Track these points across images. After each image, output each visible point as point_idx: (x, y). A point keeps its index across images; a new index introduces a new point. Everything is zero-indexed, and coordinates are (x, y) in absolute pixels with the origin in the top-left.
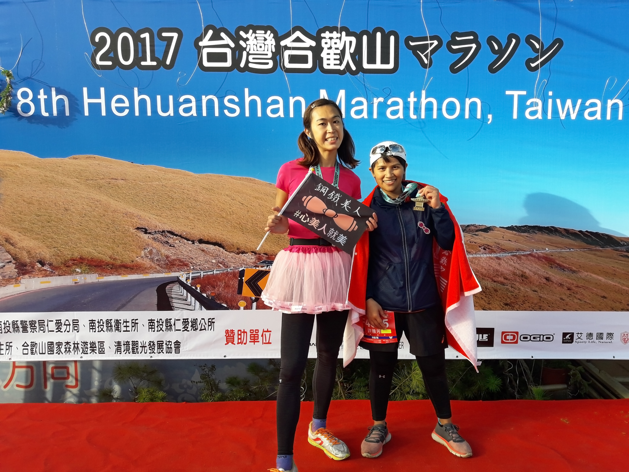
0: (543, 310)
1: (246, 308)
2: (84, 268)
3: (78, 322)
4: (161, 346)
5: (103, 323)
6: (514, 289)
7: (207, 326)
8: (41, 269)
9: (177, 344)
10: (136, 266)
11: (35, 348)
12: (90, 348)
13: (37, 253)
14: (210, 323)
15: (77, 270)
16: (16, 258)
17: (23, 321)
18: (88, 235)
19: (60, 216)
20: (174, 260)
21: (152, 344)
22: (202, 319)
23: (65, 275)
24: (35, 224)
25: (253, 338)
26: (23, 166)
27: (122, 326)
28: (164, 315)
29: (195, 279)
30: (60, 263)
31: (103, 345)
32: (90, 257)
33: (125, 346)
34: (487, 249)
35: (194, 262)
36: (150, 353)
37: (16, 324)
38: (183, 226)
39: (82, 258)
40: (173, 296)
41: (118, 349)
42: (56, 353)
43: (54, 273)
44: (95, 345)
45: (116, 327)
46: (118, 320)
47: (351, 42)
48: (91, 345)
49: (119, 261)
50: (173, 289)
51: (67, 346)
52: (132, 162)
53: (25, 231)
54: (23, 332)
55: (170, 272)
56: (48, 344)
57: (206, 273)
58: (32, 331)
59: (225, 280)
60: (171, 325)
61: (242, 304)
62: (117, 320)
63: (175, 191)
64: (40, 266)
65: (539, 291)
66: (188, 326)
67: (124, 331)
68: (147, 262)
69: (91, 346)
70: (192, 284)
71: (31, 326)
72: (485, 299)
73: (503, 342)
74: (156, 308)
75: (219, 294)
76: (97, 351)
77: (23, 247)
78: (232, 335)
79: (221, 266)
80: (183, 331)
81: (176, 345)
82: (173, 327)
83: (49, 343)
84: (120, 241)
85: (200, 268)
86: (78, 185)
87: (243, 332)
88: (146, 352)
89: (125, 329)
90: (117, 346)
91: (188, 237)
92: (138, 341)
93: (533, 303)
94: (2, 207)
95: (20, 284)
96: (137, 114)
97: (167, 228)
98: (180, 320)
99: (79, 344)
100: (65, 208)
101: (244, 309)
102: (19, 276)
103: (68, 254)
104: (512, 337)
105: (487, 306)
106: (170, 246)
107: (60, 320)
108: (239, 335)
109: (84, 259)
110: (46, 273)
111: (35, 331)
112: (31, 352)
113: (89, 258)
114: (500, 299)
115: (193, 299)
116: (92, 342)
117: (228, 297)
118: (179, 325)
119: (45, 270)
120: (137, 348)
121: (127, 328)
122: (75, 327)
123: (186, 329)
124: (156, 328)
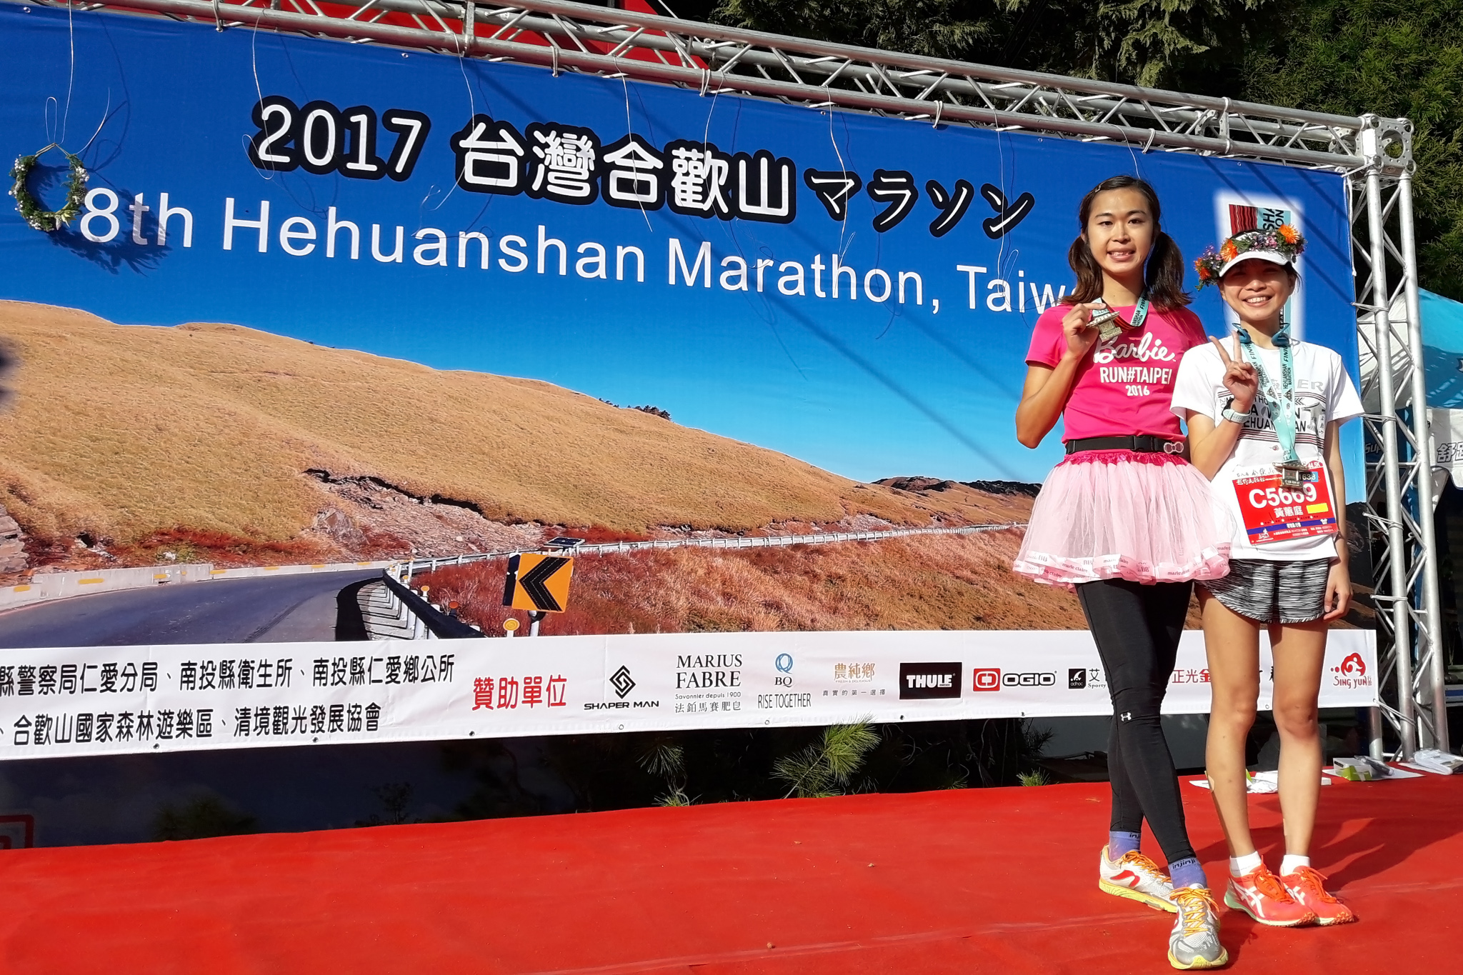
0: (1035, 628)
1: (518, 633)
2: (183, 551)
3: (155, 669)
4: (337, 716)
5: (214, 670)
6: (988, 589)
7: (437, 673)
8: (86, 553)
9: (374, 710)
10: (298, 547)
11: (46, 729)
12: (178, 724)
13: (79, 519)
14: (443, 665)
15: (169, 555)
16: (30, 527)
17: (25, 667)
18: (201, 482)
19: (144, 442)
20: (379, 536)
21: (318, 712)
22: (429, 657)
23: (138, 565)
24: (85, 457)
25: (530, 694)
26: (77, 338)
27: (256, 674)
28: (350, 649)
29: (420, 573)
30: (129, 540)
31: (207, 717)
32: (200, 528)
33: (259, 718)
34: (943, 520)
35: (420, 540)
36: (313, 732)
37: (7, 674)
38: (403, 469)
39: (181, 531)
40: (370, 609)
41: (241, 726)
42: (97, 739)
43: (115, 561)
44: (190, 718)
45: (242, 676)
46: (248, 662)
47: (720, 169)
48: (180, 718)
49: (263, 537)
50: (372, 594)
51: (123, 722)
52: (311, 343)
53: (59, 471)
54: (20, 694)
55: (368, 560)
56: (78, 720)
57: (442, 563)
58: (42, 690)
59: (479, 576)
60: (363, 672)
61: (511, 624)
62: (246, 662)
63: (392, 400)
64: (82, 545)
65: (1027, 594)
66: (397, 672)
67: (258, 686)
68: (322, 540)
69: (180, 720)
70: (412, 585)
72: (945, 609)
73: (976, 689)
74: (333, 635)
75: (466, 605)
76: (193, 732)
77: (49, 504)
78: (487, 689)
79: (474, 548)
80: (387, 683)
81: (369, 712)
82: (366, 675)
83: (81, 718)
84: (269, 497)
85: (431, 552)
86: (191, 381)
87: (509, 683)
88: (303, 729)
89: (261, 681)
90: (240, 718)
91: (412, 489)
92: (287, 708)
93: (1018, 615)
94: (13, 418)
95: (29, 585)
97: (370, 471)
98: (381, 660)
99: (152, 716)
100: (157, 426)
101: (514, 636)
102: (30, 568)
103: (150, 519)
104: (990, 679)
105: (948, 622)
106: (374, 507)
107: (115, 665)
108: (501, 688)
109: (187, 531)
110: (95, 561)
111: (52, 690)
112: (36, 739)
113: (198, 530)
114: (967, 609)
115: (413, 615)
116: (182, 711)
117: (483, 611)
118: (380, 671)
119: (95, 555)
120: (285, 721)
121: (267, 678)
122: (146, 679)
123: (393, 677)
124: (330, 678)
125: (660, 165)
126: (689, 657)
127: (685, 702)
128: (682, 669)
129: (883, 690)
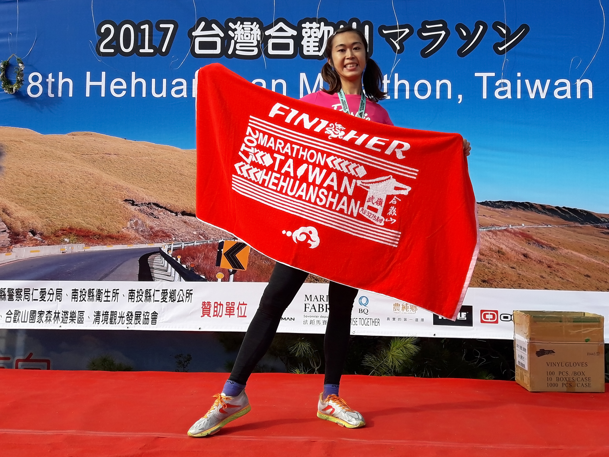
0: (523, 288)
1: (224, 280)
2: (72, 238)
3: (61, 292)
4: (138, 317)
5: (85, 293)
6: (491, 264)
7: (184, 298)
8: (33, 239)
9: (155, 314)
10: (121, 236)
11: (18, 316)
12: (70, 317)
13: (30, 223)
14: (187, 294)
15: (66, 240)
16: (11, 227)
17: (10, 289)
18: (79, 206)
19: (55, 188)
20: (158, 231)
21: (130, 315)
22: (181, 290)
23: (53, 245)
24: (31, 195)
25: (229, 311)
26: (26, 142)
27: (103, 296)
28: (145, 285)
29: (177, 250)
30: (50, 233)
31: (82, 315)
32: (79, 227)
33: (104, 316)
35: (176, 233)
36: (127, 324)
37: (3, 291)
38: (168, 199)
39: (71, 229)
40: (154, 266)
41: (96, 319)
42: (37, 322)
43: (44, 242)
44: (75, 314)
45: (97, 296)
46: (100, 290)
47: (329, 31)
48: (71, 314)
49: (106, 232)
50: (155, 259)
51: (48, 315)
52: (125, 139)
53: (22, 202)
54: (9, 300)
55: (153, 243)
56: (31, 313)
57: (187, 245)
58: (17, 299)
59: (204, 251)
60: (151, 296)
61: (220, 276)
62: (99, 290)
63: (162, 165)
64: (31, 235)
65: (518, 268)
66: (166, 297)
67: (104, 301)
68: (132, 233)
69: (71, 315)
70: (173, 255)
71: (17, 295)
73: (482, 321)
74: (138, 279)
75: (198, 266)
76: (76, 321)
77: (18, 217)
78: (208, 307)
79: (202, 237)
80: (161, 302)
81: (153, 315)
82: (152, 298)
83: (31, 312)
84: (108, 213)
85: (182, 239)
86: (74, 160)
87: (219, 304)
88: (123, 322)
89: (106, 299)
90: (96, 316)
91: (172, 209)
92: (116, 312)
93: (511, 280)
94: (3, 179)
95: (12, 253)
96: (133, 95)
97: (153, 200)
98: (159, 291)
99: (60, 313)
100: (60, 180)
101: (222, 281)
102: (11, 245)
103: (58, 224)
104: (491, 316)
106: (155, 217)
107: (45, 289)
108: (215, 307)
109: (73, 229)
110: (36, 242)
111: (20, 299)
112: (14, 320)
113: (78, 229)
114: (476, 276)
115: (173, 270)
116: (72, 311)
117: (206, 269)
118: (158, 296)
119: (36, 240)
120: (115, 318)
121: (108, 298)
122: (58, 296)
123: (164, 299)
124: (136, 299)
125: (295, 33)
126: (311, 296)
127: (309, 319)
128: (307, 302)
129: (423, 319)
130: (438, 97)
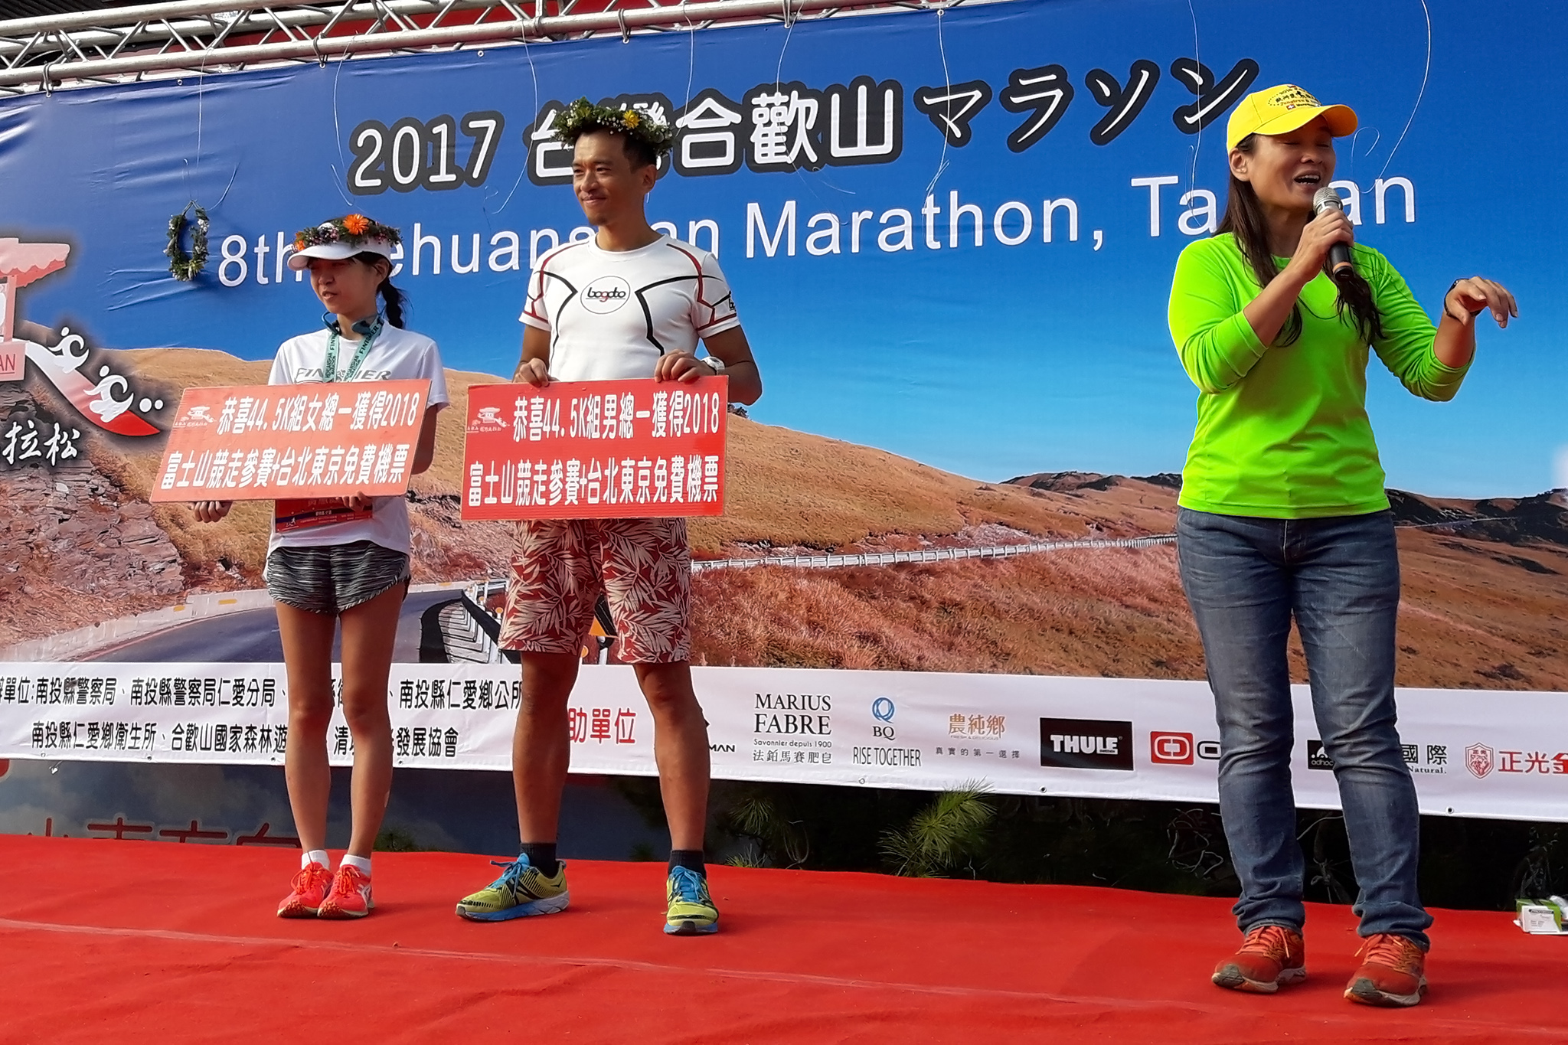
3: (273, 685)
4: (420, 739)
6: (1175, 624)
7: (510, 700)
8: (224, 575)
9: (452, 734)
11: (193, 737)
13: (220, 544)
16: (185, 553)
17: (179, 680)
20: (460, 555)
21: (403, 735)
22: (502, 682)
25: (603, 728)
26: (216, 377)
28: (431, 671)
29: (495, 595)
30: (256, 562)
35: (495, 559)
37: (167, 685)
40: (450, 631)
41: (340, 744)
42: (230, 748)
43: (245, 583)
47: (808, 109)
50: (452, 616)
51: (249, 734)
54: (175, 703)
55: (448, 581)
56: (217, 730)
58: (191, 700)
60: (443, 695)
64: (222, 568)
66: (473, 697)
70: (488, 606)
71: (192, 692)
72: (1107, 648)
73: (1155, 759)
74: (418, 656)
77: (198, 529)
80: (464, 707)
81: (448, 737)
82: (446, 698)
83: (219, 728)
87: (578, 714)
90: (339, 736)
95: (185, 605)
96: (416, 271)
97: (450, 489)
98: (459, 683)
99: (271, 730)
102: (185, 590)
104: (1177, 748)
105: (1112, 667)
106: (454, 526)
107: (243, 679)
110: (231, 583)
111: (197, 701)
112: (186, 745)
114: (1141, 650)
115: (488, 639)
118: (458, 695)
119: (232, 578)
122: (267, 694)
123: (470, 702)
124: (414, 701)
126: (768, 696)
127: (765, 749)
128: (761, 710)
129: (1017, 752)
130: (1047, 237)
